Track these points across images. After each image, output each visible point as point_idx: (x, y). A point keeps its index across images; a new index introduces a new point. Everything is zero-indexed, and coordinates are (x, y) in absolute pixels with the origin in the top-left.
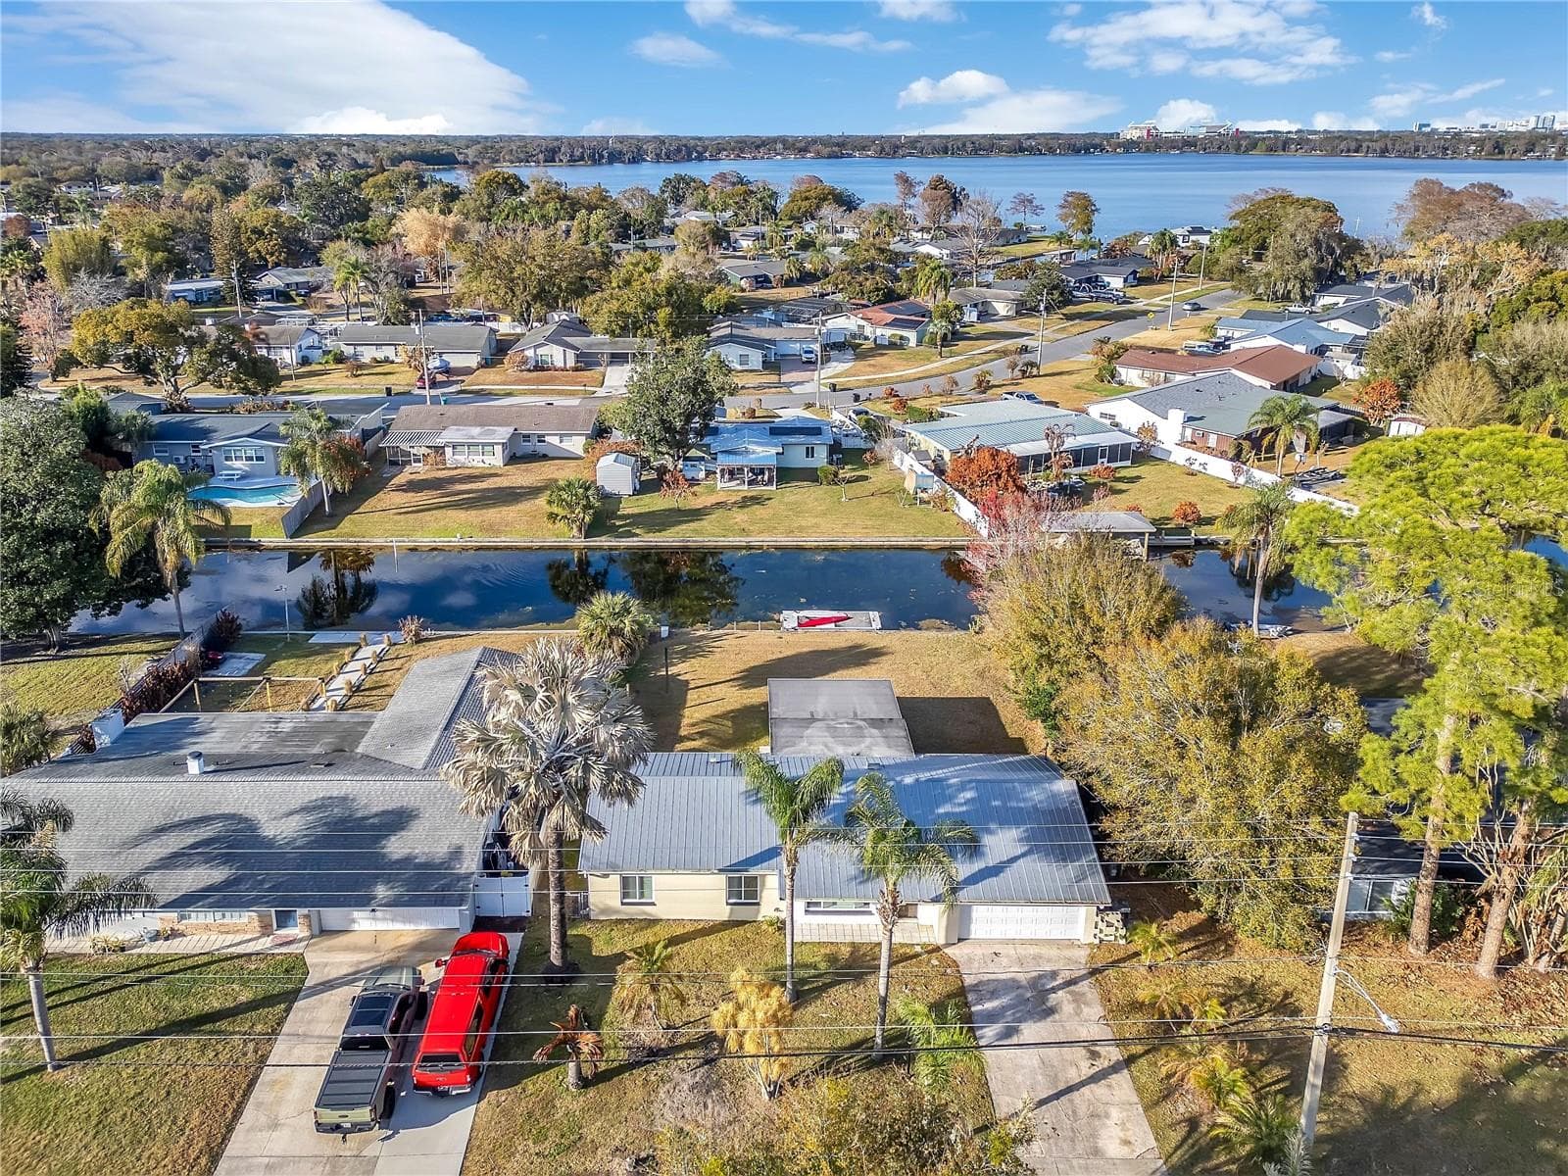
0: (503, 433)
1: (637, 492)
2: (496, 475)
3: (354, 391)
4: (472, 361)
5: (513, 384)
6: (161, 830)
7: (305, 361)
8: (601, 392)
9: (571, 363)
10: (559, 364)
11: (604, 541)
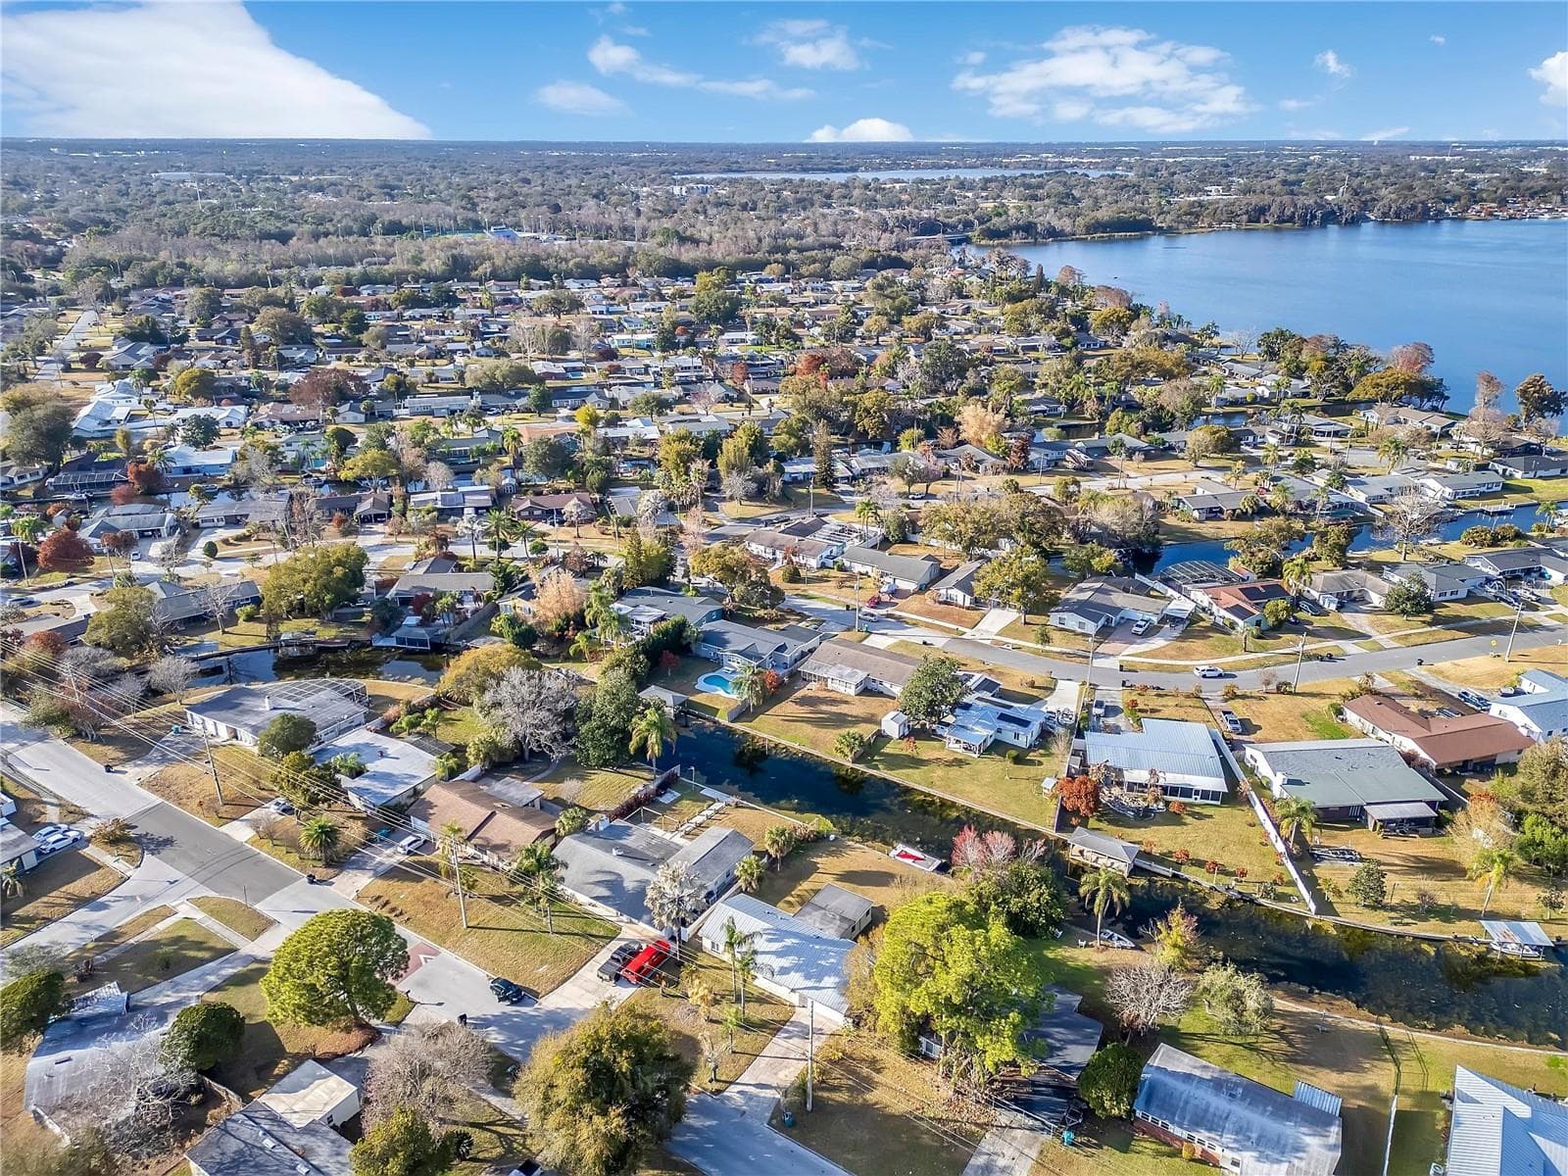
0: (861, 675)
1: (902, 737)
2: (846, 702)
3: (832, 602)
4: (912, 586)
5: (920, 614)
6: (598, 872)
7: (823, 566)
8: (969, 634)
9: (967, 604)
10: (961, 602)
11: (861, 767)
